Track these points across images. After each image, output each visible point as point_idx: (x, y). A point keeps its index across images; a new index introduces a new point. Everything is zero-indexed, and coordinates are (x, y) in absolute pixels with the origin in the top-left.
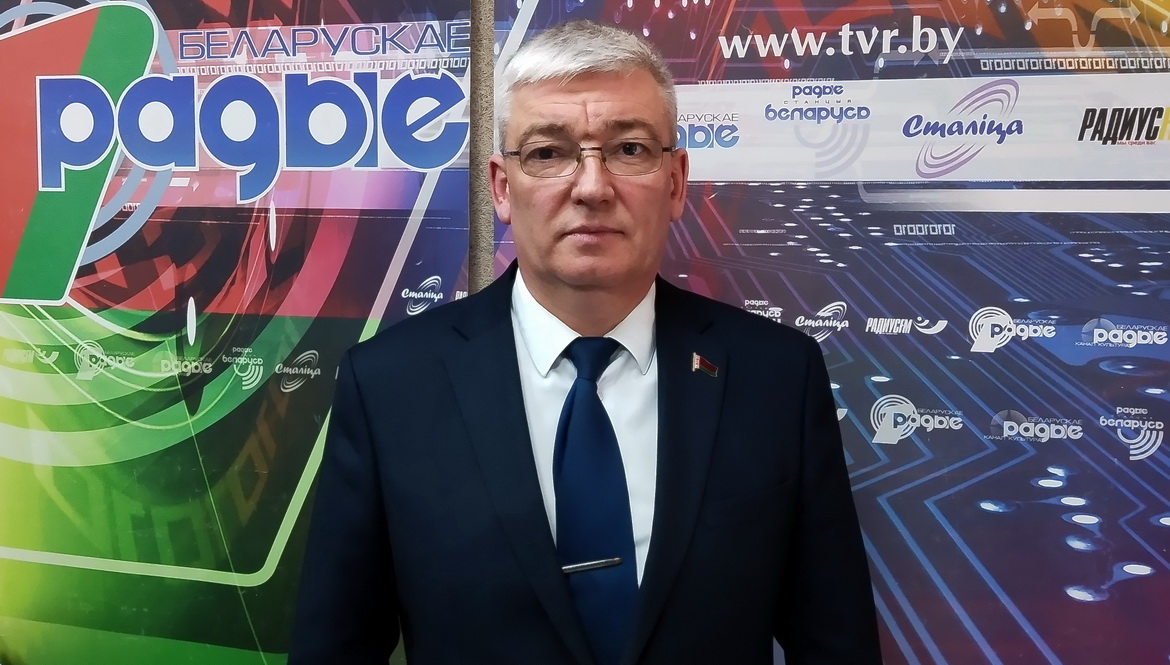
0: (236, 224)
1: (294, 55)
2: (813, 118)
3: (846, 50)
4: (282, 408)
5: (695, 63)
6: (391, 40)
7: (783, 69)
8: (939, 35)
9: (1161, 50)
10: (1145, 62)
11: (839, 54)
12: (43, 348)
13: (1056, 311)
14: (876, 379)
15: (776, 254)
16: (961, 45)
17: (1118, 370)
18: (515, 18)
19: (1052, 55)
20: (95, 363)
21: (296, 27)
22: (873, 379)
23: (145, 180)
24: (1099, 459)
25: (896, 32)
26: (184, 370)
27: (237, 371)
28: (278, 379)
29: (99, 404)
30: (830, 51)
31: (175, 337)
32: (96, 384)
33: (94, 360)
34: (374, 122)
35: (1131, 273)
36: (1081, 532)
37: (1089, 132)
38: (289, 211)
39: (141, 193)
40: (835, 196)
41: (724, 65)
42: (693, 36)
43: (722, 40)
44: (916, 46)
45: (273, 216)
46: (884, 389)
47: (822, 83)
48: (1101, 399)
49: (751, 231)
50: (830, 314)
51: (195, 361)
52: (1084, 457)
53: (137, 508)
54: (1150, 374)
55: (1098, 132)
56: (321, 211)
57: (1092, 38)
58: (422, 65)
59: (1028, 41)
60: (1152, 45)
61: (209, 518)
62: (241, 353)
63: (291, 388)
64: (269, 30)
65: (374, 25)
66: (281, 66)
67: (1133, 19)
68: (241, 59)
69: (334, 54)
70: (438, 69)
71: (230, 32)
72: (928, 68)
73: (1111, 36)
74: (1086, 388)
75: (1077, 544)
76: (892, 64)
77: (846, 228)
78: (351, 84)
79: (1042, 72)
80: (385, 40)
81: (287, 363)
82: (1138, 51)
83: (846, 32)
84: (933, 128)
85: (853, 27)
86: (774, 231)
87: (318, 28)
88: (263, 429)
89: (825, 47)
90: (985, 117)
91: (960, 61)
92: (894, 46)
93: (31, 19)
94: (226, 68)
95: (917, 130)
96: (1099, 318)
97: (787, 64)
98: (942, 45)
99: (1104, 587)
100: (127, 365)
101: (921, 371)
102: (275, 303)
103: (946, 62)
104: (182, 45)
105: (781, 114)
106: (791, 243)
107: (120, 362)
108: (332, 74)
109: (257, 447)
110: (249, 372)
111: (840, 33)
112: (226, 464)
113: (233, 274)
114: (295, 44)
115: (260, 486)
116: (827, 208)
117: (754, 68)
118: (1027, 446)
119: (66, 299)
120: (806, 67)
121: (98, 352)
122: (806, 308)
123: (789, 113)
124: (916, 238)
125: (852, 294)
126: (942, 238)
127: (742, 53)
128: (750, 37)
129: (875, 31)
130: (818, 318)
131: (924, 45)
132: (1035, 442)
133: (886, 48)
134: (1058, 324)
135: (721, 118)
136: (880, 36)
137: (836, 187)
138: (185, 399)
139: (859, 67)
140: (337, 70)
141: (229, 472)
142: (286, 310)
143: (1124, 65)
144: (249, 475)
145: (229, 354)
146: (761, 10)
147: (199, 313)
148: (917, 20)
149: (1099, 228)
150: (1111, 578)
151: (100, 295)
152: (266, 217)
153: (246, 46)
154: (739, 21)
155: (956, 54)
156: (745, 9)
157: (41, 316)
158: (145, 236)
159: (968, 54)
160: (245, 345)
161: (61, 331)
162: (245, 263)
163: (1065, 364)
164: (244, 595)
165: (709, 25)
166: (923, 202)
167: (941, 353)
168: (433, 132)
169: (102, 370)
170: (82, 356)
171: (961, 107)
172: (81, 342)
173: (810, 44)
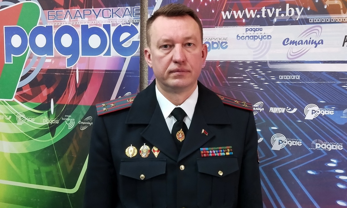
0: (66, 74)
1: (84, 18)
2: (252, 39)
3: (264, 16)
4: (81, 136)
5: (214, 21)
6: (115, 13)
7: (243, 23)
8: (295, 10)
11: (261, 17)
12: (7, 115)
13: (335, 106)
14: (273, 128)
15: (240, 85)
16: (303, 13)
18: (155, 5)
19: (334, 17)
20: (22, 120)
21: (85, 9)
23: (37, 60)
25: (280, 10)
26: (50, 122)
27: (66, 123)
28: (79, 126)
29: (24, 134)
30: (258, 16)
31: (47, 111)
32: (23, 127)
33: (22, 119)
36: (342, 182)
37: (346, 44)
38: (83, 70)
39: (36, 64)
40: (260, 66)
41: (223, 21)
42: (213, 11)
43: (223, 13)
44: (287, 14)
45: (77, 72)
46: (275, 131)
47: (256, 27)
49: (232, 78)
50: (258, 106)
51: (53, 119)
52: (343, 156)
53: (36, 167)
56: (92, 70)
58: (125, 22)
59: (326, 12)
61: (58, 171)
62: (68, 117)
63: (83, 128)
64: (76, 10)
65: (109, 8)
66: (80, 23)
68: (67, 20)
69: (97, 18)
70: (130, 23)
71: (64, 11)
72: (291, 22)
74: (345, 133)
75: (341, 186)
76: (279, 20)
77: (263, 76)
78: (102, 28)
79: (330, 23)
80: (113, 13)
81: (82, 121)
83: (264, 9)
84: (293, 42)
85: (266, 8)
86: (239, 78)
87: (91, 9)
88: (75, 142)
89: (256, 15)
90: (310, 38)
91: (302, 19)
92: (280, 14)
94: (63, 23)
95: (287, 43)
97: (244, 21)
98: (296, 14)
100: (32, 120)
101: (288, 126)
102: (78, 101)
103: (297, 20)
104: (49, 15)
105: (242, 38)
106: (245, 82)
107: (30, 119)
108: (96, 25)
109: (73, 148)
110: (70, 123)
111: (262, 10)
112: (63, 153)
113: (65, 91)
114: (84, 15)
115: (74, 161)
116: (257, 70)
117: (233, 22)
118: (324, 152)
119: (14, 99)
120: (250, 22)
121: (24, 116)
123: (245, 38)
124: (287, 80)
125: (266, 99)
126: (295, 80)
127: (229, 17)
128: (232, 12)
129: (273, 9)
130: (254, 107)
131: (290, 14)
132: (326, 151)
133: (277, 15)
134: (335, 110)
135: (222, 39)
136: (275, 11)
137: (260, 63)
138: (50, 132)
139: (268, 22)
140: (98, 23)
141: (64, 156)
142: (82, 103)
144: (70, 158)
145: (64, 117)
146: (235, 2)
147: (54, 104)
148: (288, 5)
151: (24, 98)
152: (75, 72)
153: (69, 16)
154: (228, 6)
155: (301, 17)
156: (230, 2)
157: (6, 104)
158: (38, 79)
159: (305, 17)
160: (69, 115)
161: (12, 109)
162: (69, 88)
163: (337, 124)
164: (69, 196)
165: (219, 7)
166: (289, 68)
167: (295, 120)
168: (128, 44)
169: (25, 122)
170: (18, 117)
171: (302, 35)
172: (18, 113)
173: (251, 14)
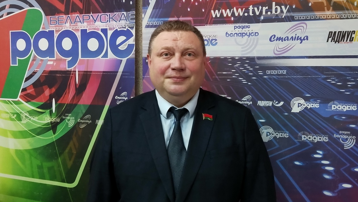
0: (67, 75)
1: (83, 23)
2: (241, 36)
3: (251, 14)
4: (80, 133)
5: (204, 19)
6: (112, 18)
7: (231, 20)
8: (281, 8)
9: (354, 11)
10: (349, 15)
11: (249, 15)
12: (12, 113)
13: (319, 99)
15: (229, 80)
16: (288, 11)
17: (340, 119)
18: (149, 5)
19: (318, 14)
20: (26, 118)
21: (84, 15)
22: (260, 121)
23: (40, 62)
24: (334, 148)
25: (267, 8)
26: (52, 121)
27: (67, 121)
28: (79, 124)
29: (28, 131)
30: (246, 14)
31: (49, 110)
32: (27, 125)
33: (26, 117)
34: (106, 44)
35: (344, 86)
36: (328, 172)
37: (330, 39)
38: (82, 72)
39: (39, 66)
40: (248, 61)
41: (213, 19)
42: (203, 10)
43: (212, 11)
44: (274, 12)
45: (77, 73)
46: (263, 124)
47: (243, 25)
48: (335, 129)
49: (221, 73)
50: (246, 100)
51: (55, 118)
52: (329, 148)
53: (39, 163)
54: (351, 120)
55: (333, 39)
56: (91, 72)
57: (331, 8)
58: (121, 26)
59: (310, 9)
60: (351, 10)
61: (59, 166)
62: (68, 116)
63: (83, 126)
64: (76, 16)
65: (106, 14)
66: (79, 27)
67: (345, 1)
68: (68, 25)
69: (95, 23)
70: (126, 27)
71: (65, 16)
72: (277, 19)
73: (338, 7)
74: (330, 125)
75: (327, 177)
76: (266, 18)
77: (251, 71)
78: (100, 32)
79: (315, 19)
80: (110, 18)
81: (81, 119)
82: (347, 12)
83: (251, 8)
84: (279, 39)
85: (253, 6)
86: (228, 73)
87: (90, 15)
88: (74, 139)
89: (244, 13)
90: (296, 35)
91: (288, 17)
92: (266, 12)
93: (8, 14)
94: (63, 27)
95: (274, 39)
96: (334, 101)
97: (232, 19)
98: (282, 11)
99: (335, 191)
100: (36, 119)
101: (275, 118)
102: (78, 100)
103: (283, 17)
104: (51, 21)
105: (231, 35)
106: (234, 77)
107: (34, 118)
108: (94, 29)
109: (73, 145)
110: (70, 121)
112: (64, 149)
113: (66, 91)
114: (83, 20)
115: (74, 157)
116: (245, 65)
117: (222, 20)
118: (310, 144)
119: (18, 98)
120: (238, 20)
121: (27, 115)
122: (238, 97)
123: (233, 35)
124: (273, 75)
125: (253, 93)
126: (282, 75)
127: (218, 16)
128: (221, 10)
129: (260, 8)
130: (242, 101)
131: (276, 12)
132: (312, 142)
133: (264, 13)
134: (320, 103)
135: (212, 36)
136: (262, 9)
137: (248, 58)
138: (52, 129)
139: (255, 19)
140: (96, 28)
141: (65, 152)
142: (81, 103)
143: (342, 17)
144: (70, 153)
145: (65, 116)
146: (224, 1)
147: (56, 103)
148: (274, 3)
149: (334, 71)
150: (338, 188)
151: (28, 98)
152: (75, 73)
153: (69, 21)
154: (218, 6)
155: (287, 14)
156: (219, 2)
157: (11, 104)
158: (41, 79)
159: (290, 14)
160: (69, 113)
161: (17, 108)
162: (69, 88)
163: (322, 116)
164: (69, 190)
165: (208, 7)
166: (276, 63)
167: (282, 113)
168: (124, 47)
169: (28, 120)
170: (23, 116)
171: (288, 32)
172: (23, 112)
173: (240, 12)
